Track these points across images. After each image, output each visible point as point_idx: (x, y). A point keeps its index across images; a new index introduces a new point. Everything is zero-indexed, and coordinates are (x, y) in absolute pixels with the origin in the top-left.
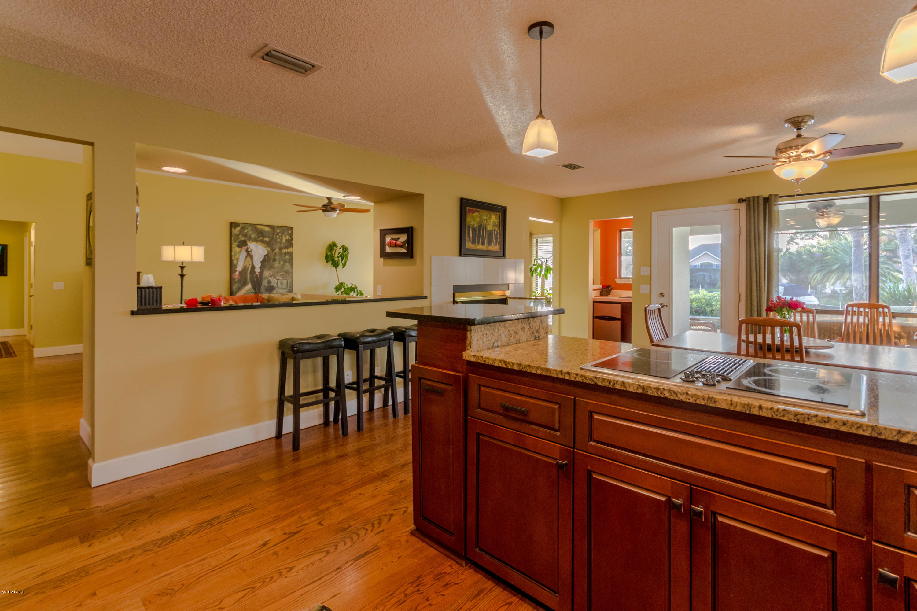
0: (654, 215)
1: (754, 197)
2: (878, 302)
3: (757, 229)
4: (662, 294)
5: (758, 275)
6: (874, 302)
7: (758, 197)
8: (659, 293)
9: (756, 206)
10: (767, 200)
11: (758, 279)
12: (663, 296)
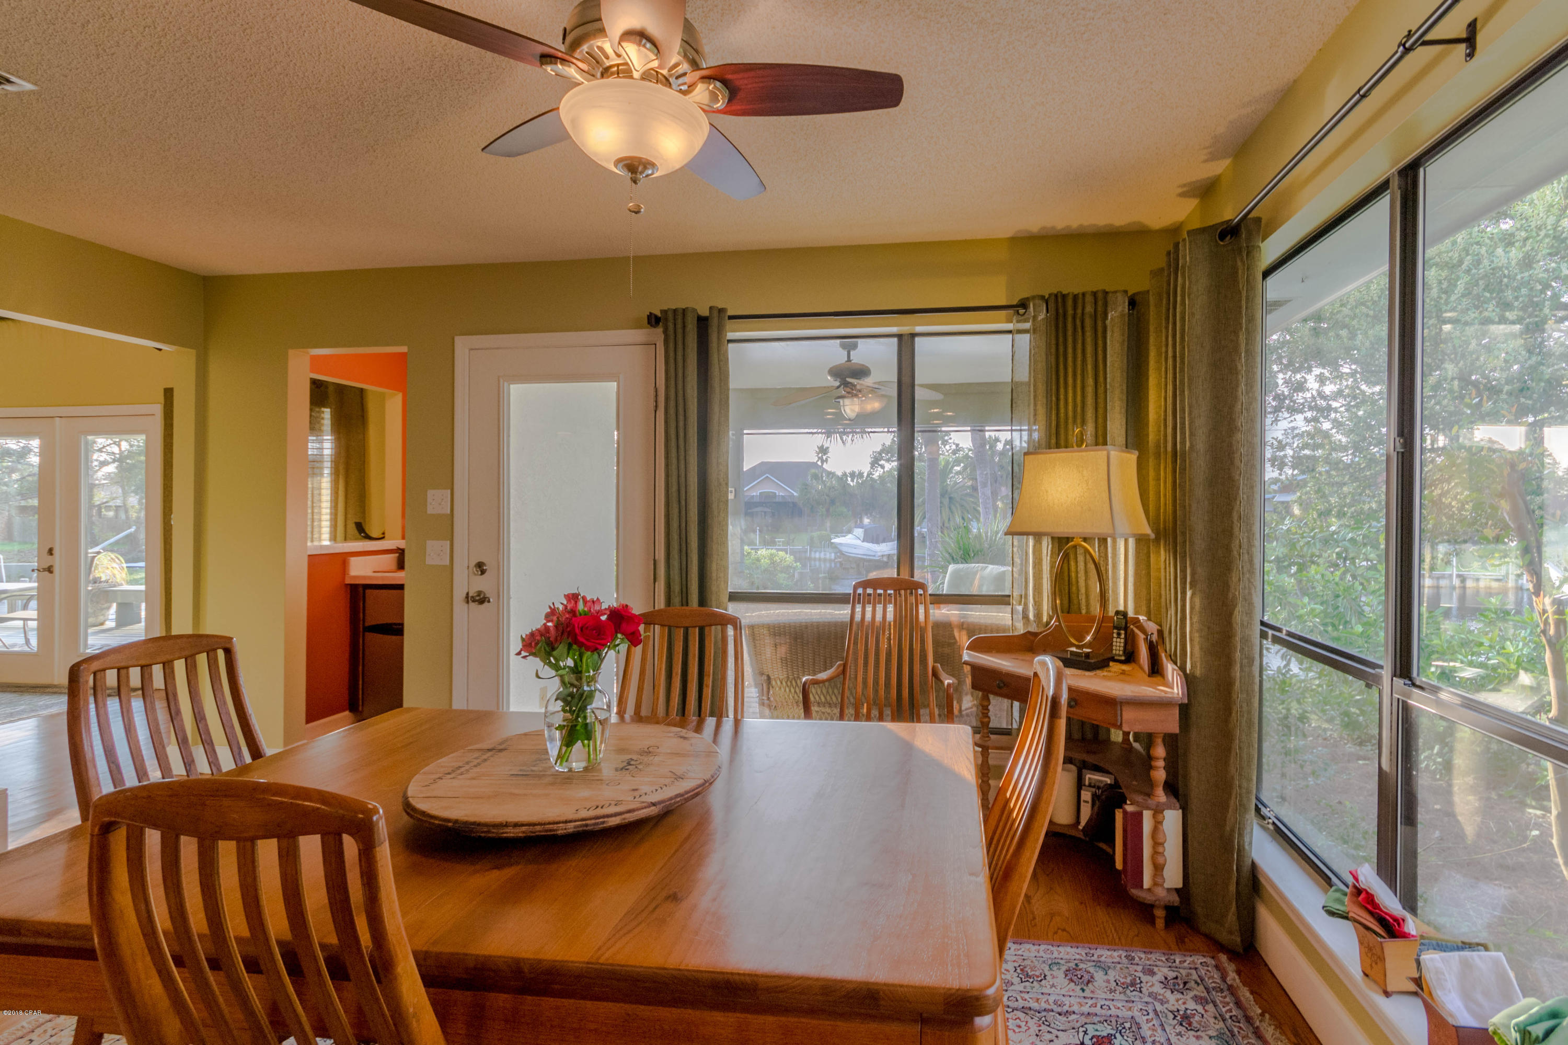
0: (462, 344)
1: (675, 311)
2: (912, 576)
3: (681, 392)
4: (481, 568)
5: (683, 512)
6: (905, 575)
7: (684, 311)
8: (473, 563)
9: (680, 336)
10: (703, 322)
11: (683, 525)
12: (483, 572)
